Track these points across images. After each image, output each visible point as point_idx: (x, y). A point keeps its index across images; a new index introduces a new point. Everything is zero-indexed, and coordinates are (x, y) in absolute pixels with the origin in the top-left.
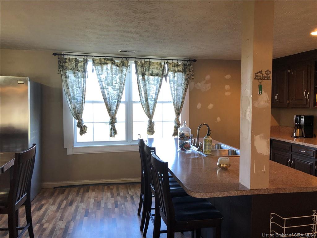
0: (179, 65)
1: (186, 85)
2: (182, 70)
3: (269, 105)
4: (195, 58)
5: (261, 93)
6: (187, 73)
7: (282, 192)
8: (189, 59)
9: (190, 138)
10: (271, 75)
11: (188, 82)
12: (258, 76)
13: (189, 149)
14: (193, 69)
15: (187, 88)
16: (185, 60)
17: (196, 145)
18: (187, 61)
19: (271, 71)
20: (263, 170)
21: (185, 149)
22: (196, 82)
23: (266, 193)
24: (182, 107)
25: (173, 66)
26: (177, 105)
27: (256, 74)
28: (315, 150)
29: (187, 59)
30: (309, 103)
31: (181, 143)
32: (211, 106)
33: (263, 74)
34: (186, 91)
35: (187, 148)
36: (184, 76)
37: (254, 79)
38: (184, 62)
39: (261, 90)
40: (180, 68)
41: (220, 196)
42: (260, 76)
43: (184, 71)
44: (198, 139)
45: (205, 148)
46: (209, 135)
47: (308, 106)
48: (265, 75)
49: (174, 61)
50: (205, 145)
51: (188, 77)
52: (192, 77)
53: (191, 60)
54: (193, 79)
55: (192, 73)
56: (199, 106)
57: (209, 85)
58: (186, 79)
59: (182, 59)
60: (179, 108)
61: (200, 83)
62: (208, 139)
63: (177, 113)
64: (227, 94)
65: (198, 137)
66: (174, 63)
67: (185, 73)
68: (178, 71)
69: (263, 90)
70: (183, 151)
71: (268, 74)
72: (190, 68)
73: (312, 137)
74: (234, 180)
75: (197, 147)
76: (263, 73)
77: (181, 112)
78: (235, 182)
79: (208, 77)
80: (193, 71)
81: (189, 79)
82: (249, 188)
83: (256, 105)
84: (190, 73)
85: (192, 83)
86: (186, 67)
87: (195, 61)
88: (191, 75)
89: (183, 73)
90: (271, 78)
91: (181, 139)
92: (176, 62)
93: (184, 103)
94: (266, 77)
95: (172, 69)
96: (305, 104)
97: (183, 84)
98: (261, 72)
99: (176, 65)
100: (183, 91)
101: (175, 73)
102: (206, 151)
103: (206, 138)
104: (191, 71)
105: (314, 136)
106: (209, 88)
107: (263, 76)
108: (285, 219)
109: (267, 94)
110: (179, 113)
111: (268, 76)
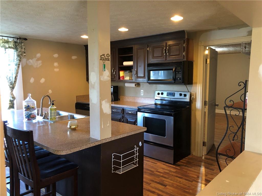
0: (10, 42)
1: (18, 61)
2: (13, 47)
3: (109, 79)
4: (26, 37)
5: (105, 70)
6: (19, 50)
7: (119, 138)
8: (19, 37)
9: (35, 109)
10: (110, 58)
11: (21, 58)
12: (102, 58)
13: (35, 119)
14: (24, 47)
15: (20, 64)
16: (15, 38)
17: (41, 114)
18: (18, 39)
19: (110, 55)
20: (107, 125)
21: (32, 119)
22: (28, 59)
23: (110, 141)
24: (16, 82)
25: (3, 42)
26: (10, 80)
27: (101, 56)
28: (122, 109)
29: (17, 37)
30: (115, 77)
31: (27, 114)
32: (43, 80)
33: (105, 57)
34: (19, 67)
35: (33, 118)
36: (16, 53)
37: (100, 60)
38: (15, 40)
39: (104, 68)
40: (11, 45)
41: (81, 150)
42: (104, 58)
43: (16, 48)
44: (42, 109)
45: (51, 116)
46: (54, 105)
47: (115, 79)
48: (106, 57)
49: (4, 38)
50: (51, 113)
51: (20, 54)
52: (24, 54)
53: (22, 39)
54: (25, 56)
55: (24, 51)
56: (32, 80)
57: (40, 62)
58: (18, 56)
59: (13, 37)
60: (13, 82)
61: (31, 59)
62: (53, 108)
63: (11, 87)
64: (56, 70)
65: (42, 107)
66: (4, 39)
67: (17, 50)
68: (9, 47)
69: (106, 68)
70: (29, 121)
71: (108, 57)
72: (21, 46)
73: (118, 100)
74: (86, 136)
75: (41, 115)
76: (105, 55)
77: (15, 86)
78: (87, 137)
79: (39, 55)
80: (24, 48)
81: (21, 56)
82: (99, 139)
83: (102, 79)
84: (22, 50)
85: (24, 60)
86: (17, 44)
87: (26, 39)
88: (23, 52)
89: (15, 50)
90: (110, 60)
91: (27, 111)
92: (6, 38)
93: (18, 78)
94: (107, 59)
95: (2, 45)
96: (114, 78)
97: (15, 61)
98: (104, 55)
99: (7, 42)
100: (16, 66)
101: (6, 49)
102: (52, 118)
103: (51, 107)
104: (22, 49)
105: (119, 100)
106: (41, 65)
107: (105, 58)
108: (122, 155)
109: (108, 71)
110: (13, 87)
111: (108, 58)
